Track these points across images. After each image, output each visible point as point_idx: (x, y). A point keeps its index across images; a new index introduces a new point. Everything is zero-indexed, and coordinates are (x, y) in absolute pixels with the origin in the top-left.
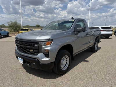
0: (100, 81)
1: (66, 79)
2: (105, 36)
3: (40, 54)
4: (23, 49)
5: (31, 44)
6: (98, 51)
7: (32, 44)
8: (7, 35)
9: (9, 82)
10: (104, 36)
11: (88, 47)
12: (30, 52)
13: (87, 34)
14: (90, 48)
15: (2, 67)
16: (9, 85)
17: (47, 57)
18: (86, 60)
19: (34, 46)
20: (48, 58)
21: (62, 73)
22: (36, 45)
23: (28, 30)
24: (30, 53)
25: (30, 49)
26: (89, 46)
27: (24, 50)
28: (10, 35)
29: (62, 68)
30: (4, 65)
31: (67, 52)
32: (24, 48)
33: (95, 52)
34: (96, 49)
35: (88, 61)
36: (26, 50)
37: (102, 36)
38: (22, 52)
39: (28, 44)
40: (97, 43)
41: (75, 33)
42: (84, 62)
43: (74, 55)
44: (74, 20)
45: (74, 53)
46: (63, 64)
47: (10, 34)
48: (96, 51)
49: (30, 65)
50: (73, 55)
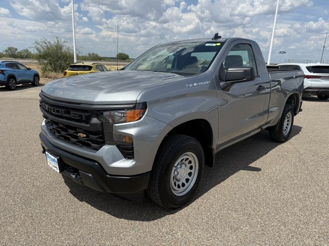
0: (290, 237)
1: (186, 224)
2: (317, 93)
3: (106, 148)
4: (60, 128)
5: (81, 116)
6: (293, 140)
7: (84, 114)
8: (32, 80)
9: (18, 223)
10: (313, 93)
11: (260, 127)
12: (77, 137)
13: (260, 88)
14: (267, 129)
15: (3, 176)
16: (16, 231)
17: (129, 158)
18: (253, 165)
19: (87, 121)
20: (131, 161)
21: (174, 204)
22: (95, 120)
23: (90, 68)
24: (80, 142)
25: (78, 130)
26: (264, 122)
27: (63, 133)
28: (42, 81)
29: (176, 188)
30: (11, 170)
31: (193, 142)
32: (61, 126)
33: (283, 142)
34: (285, 133)
35: (258, 170)
36: (68, 132)
37: (309, 92)
38: (58, 138)
39: (71, 116)
40: (289, 114)
41: (222, 84)
42: (245, 171)
43: (215, 152)
44: (222, 43)
45: (214, 146)
46: (178, 177)
47: (41, 79)
48: (287, 139)
49: (78, 177)
50: (211, 150)
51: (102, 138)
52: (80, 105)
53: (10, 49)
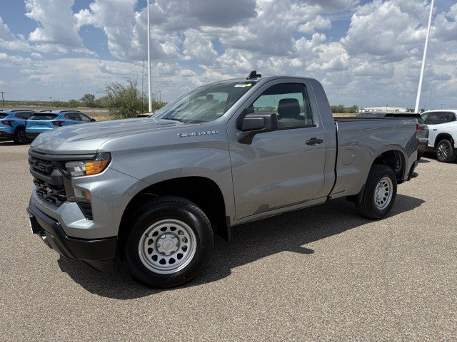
3: (66, 205)
7: (47, 166)
13: (313, 141)
17: (90, 219)
19: (49, 173)
22: (57, 173)
29: (156, 263)
35: (310, 252)
40: (387, 180)
41: (239, 134)
44: (254, 84)
51: (64, 193)
52: (45, 156)
53: (87, 96)
